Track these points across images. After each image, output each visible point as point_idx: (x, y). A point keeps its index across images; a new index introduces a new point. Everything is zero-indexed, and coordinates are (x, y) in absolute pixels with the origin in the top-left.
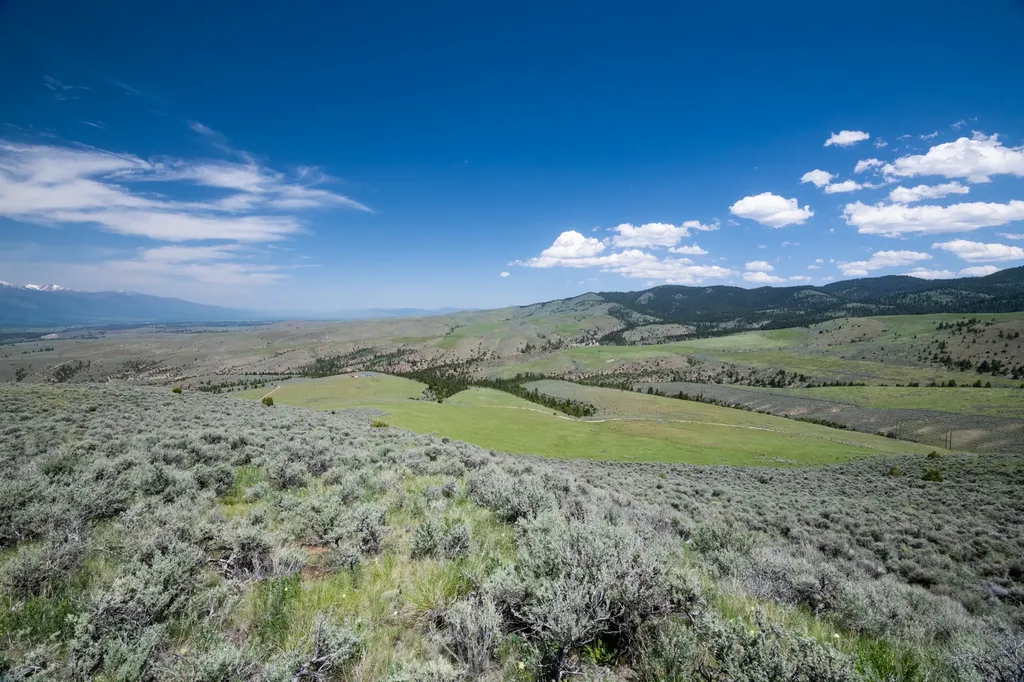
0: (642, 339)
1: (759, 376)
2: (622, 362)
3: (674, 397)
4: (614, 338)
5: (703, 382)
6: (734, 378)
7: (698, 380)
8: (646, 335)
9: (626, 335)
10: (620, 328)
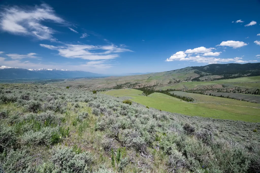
0: (206, 80)
2: (200, 86)
3: (219, 97)
4: (196, 79)
5: (228, 92)
6: (240, 91)
7: (226, 92)
8: (207, 78)
9: (200, 78)
10: (198, 77)
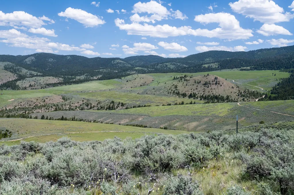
0: (30, 86)
1: (102, 104)
2: (20, 101)
3: (59, 119)
4: (11, 85)
5: (72, 109)
6: (89, 107)
7: (70, 109)
8: (33, 83)
9: (19, 83)
10: (14, 79)
